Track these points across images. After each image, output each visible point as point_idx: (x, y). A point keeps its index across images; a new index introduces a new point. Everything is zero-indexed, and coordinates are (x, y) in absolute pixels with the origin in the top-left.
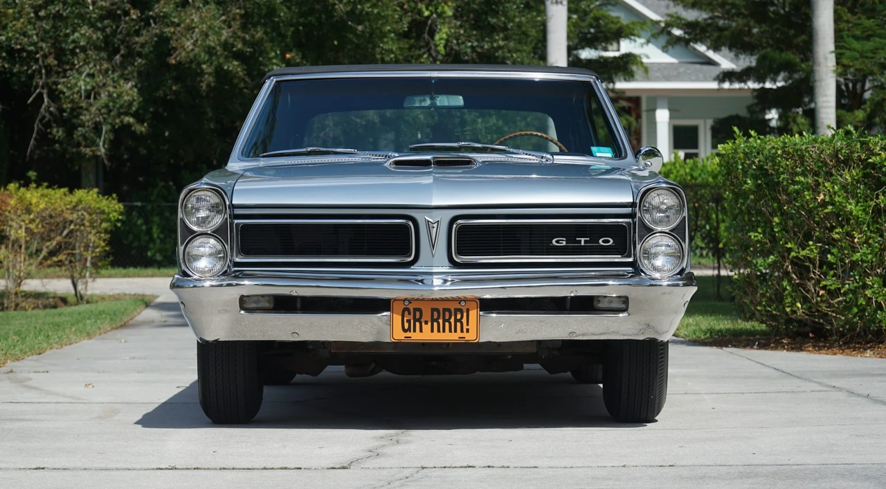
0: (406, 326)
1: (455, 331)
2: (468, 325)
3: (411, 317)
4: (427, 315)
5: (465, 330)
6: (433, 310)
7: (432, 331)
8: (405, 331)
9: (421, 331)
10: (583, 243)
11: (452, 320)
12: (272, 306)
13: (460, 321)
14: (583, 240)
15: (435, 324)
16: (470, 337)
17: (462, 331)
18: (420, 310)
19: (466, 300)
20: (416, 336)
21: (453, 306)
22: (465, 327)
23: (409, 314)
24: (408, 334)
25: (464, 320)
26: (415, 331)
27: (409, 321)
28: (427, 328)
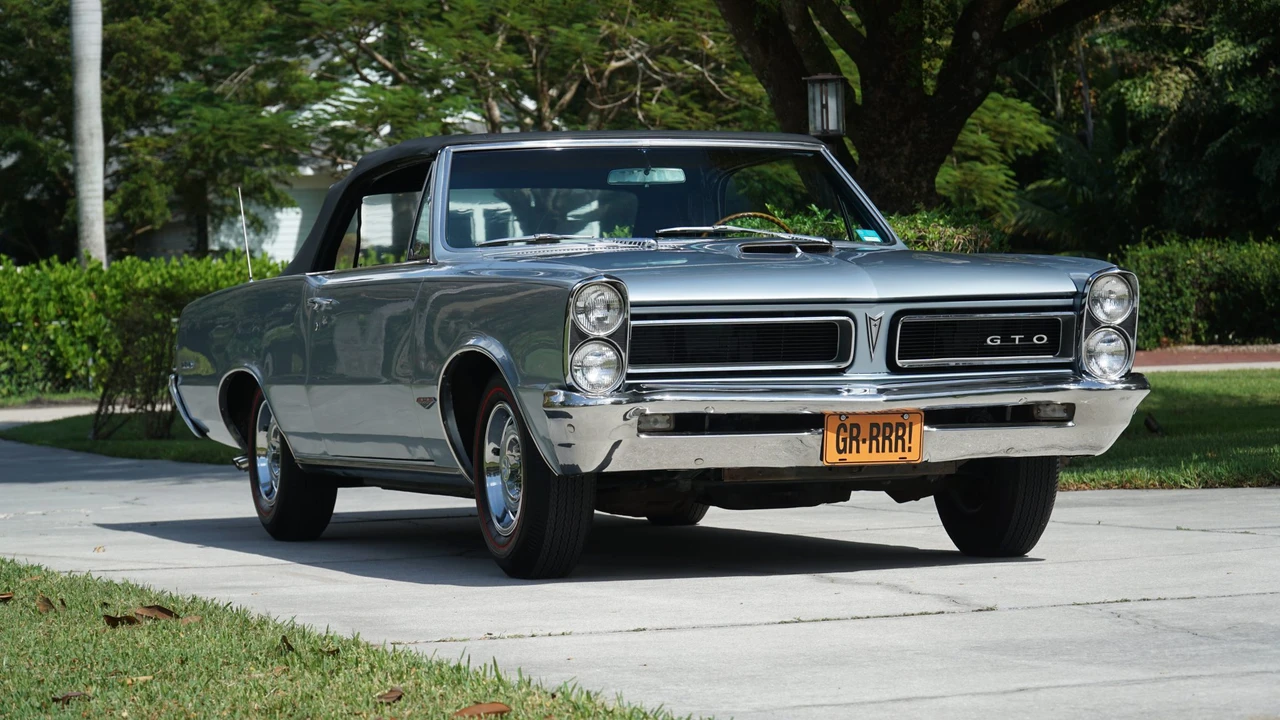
0: (841, 447)
1: (896, 451)
2: (910, 442)
3: (847, 435)
4: (865, 433)
5: (907, 449)
6: (873, 425)
7: (870, 451)
8: (840, 452)
9: (858, 451)
10: (1017, 342)
11: (893, 438)
12: (672, 427)
13: (902, 438)
14: (1017, 337)
15: (874, 442)
16: (912, 457)
17: (903, 450)
18: (857, 426)
19: (908, 413)
20: (852, 458)
21: (894, 420)
22: (907, 445)
23: (845, 431)
24: (843, 456)
25: (906, 437)
26: (850, 452)
27: (844, 440)
28: (864, 447)
